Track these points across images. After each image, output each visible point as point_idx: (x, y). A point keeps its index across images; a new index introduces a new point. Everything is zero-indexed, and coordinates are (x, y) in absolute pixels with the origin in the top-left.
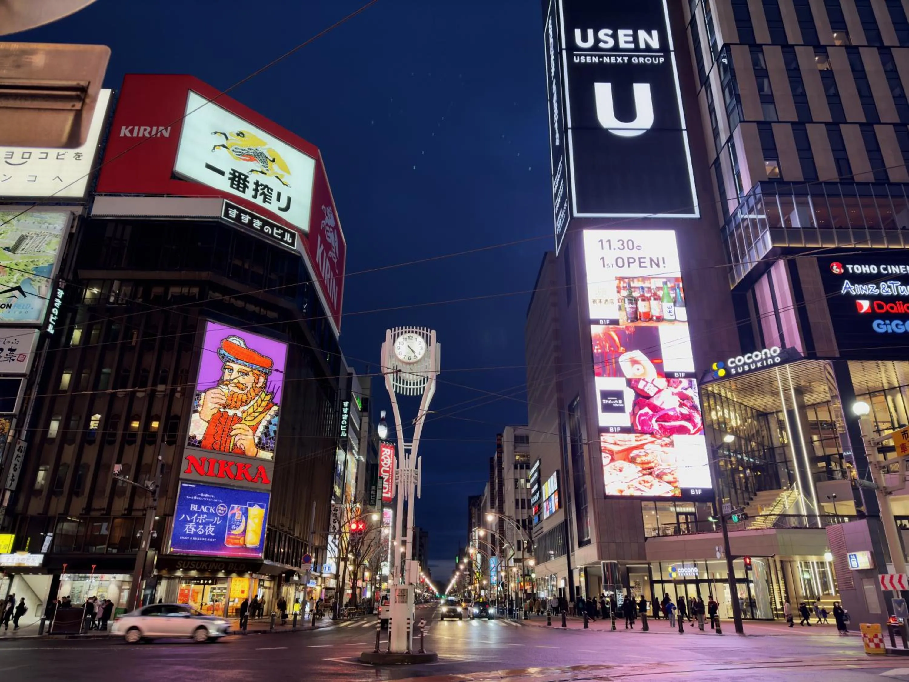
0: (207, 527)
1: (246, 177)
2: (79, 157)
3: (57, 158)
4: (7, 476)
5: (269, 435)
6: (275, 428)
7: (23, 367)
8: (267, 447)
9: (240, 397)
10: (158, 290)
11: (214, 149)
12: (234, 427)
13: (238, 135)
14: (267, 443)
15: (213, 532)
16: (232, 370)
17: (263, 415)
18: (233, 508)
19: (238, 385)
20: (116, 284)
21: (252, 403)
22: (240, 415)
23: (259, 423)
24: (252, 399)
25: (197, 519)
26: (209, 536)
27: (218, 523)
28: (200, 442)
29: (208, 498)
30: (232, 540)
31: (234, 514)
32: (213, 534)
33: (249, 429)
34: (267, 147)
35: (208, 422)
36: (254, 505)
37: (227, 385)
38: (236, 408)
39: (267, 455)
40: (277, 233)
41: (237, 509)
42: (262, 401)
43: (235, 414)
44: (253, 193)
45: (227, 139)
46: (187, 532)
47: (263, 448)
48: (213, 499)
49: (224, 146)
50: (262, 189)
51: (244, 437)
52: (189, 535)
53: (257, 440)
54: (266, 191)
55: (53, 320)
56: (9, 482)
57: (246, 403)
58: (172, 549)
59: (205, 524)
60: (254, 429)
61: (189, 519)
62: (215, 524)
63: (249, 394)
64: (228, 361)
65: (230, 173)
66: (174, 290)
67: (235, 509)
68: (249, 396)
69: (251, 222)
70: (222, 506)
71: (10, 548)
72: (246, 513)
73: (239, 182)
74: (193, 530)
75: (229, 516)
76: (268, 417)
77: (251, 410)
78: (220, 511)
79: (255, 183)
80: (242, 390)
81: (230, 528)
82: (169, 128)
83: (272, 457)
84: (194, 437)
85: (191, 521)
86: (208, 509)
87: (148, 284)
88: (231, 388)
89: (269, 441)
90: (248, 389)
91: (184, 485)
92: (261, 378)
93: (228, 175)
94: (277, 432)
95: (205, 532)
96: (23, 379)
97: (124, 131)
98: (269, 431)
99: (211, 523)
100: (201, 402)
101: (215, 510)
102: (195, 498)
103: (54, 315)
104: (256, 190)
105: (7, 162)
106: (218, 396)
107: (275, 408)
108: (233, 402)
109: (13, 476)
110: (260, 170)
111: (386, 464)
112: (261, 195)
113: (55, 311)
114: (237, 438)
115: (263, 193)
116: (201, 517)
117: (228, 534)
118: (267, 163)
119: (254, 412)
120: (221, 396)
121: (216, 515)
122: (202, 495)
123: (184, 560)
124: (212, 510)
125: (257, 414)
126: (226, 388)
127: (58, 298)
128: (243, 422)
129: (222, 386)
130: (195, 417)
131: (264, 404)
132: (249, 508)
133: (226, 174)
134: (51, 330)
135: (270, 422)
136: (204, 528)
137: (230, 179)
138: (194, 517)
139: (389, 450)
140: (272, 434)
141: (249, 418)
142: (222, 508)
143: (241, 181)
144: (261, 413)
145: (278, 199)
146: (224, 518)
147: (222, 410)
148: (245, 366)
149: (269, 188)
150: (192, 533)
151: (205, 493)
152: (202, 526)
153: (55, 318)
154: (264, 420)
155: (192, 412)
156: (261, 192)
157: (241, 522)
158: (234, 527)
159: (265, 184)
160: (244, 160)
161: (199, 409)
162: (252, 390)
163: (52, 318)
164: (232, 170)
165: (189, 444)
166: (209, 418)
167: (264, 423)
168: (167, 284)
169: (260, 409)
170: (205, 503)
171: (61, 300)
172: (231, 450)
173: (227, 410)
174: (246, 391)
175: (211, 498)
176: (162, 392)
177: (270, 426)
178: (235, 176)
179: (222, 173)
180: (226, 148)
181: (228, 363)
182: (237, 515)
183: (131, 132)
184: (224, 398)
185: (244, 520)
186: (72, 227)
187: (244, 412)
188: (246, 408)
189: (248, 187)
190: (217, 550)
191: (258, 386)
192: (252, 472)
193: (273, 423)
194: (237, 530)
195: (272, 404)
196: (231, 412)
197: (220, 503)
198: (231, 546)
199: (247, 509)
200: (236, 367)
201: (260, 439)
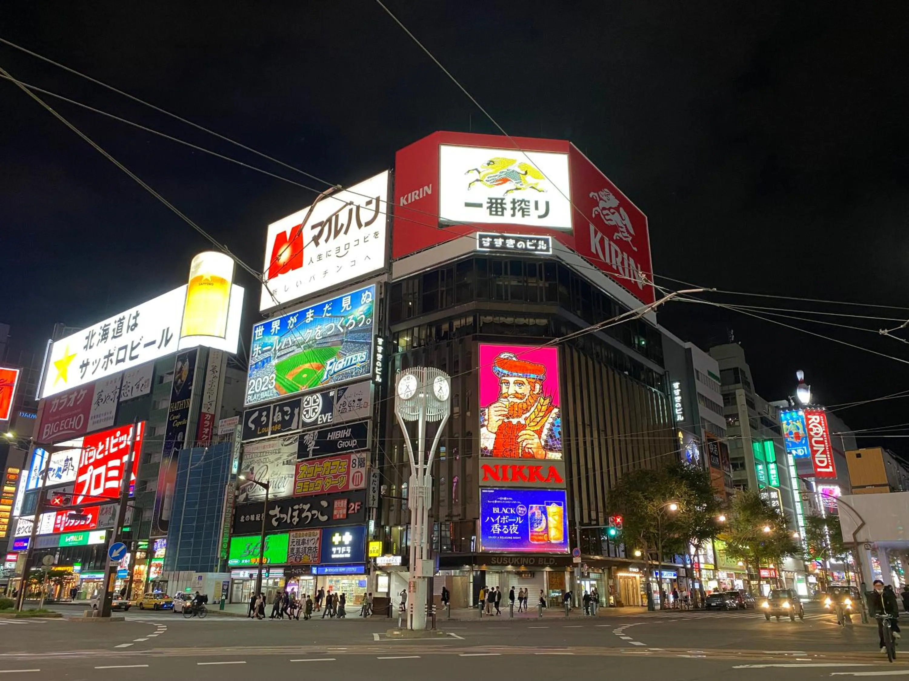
0: (511, 526)
1: (502, 199)
2: (377, 235)
3: (365, 242)
4: (369, 498)
5: (555, 437)
6: (560, 429)
7: (367, 412)
8: (555, 448)
9: (520, 406)
10: (445, 327)
11: (469, 187)
12: (520, 434)
13: (488, 164)
14: (554, 445)
15: (517, 531)
16: (508, 383)
17: (545, 419)
18: (532, 508)
19: (517, 395)
20: (416, 330)
21: (533, 409)
22: (523, 422)
23: (542, 427)
24: (532, 406)
25: (500, 520)
26: (514, 535)
27: (520, 522)
28: (492, 452)
29: (508, 500)
30: (535, 537)
31: (533, 514)
32: (517, 533)
33: (535, 434)
34: (517, 163)
35: (495, 433)
36: (551, 503)
37: (506, 397)
38: (518, 416)
39: (556, 456)
40: (530, 245)
41: (535, 509)
42: (542, 406)
43: (519, 422)
44: (512, 212)
45: (479, 172)
46: (494, 532)
47: (551, 450)
48: (512, 501)
49: (477, 180)
50: (519, 205)
51: (530, 442)
52: (496, 535)
53: (543, 443)
54: (523, 205)
55: (379, 371)
56: (371, 502)
57: (527, 410)
58: (483, 548)
59: (509, 524)
60: (539, 433)
61: (493, 521)
62: (518, 523)
63: (528, 402)
64: (503, 376)
65: (488, 203)
66: (456, 323)
67: (534, 509)
68: (529, 404)
69: (504, 243)
70: (520, 507)
71: (381, 552)
72: (545, 512)
73: (496, 208)
74: (499, 530)
75: (529, 515)
76: (550, 420)
77: (533, 416)
78: (520, 512)
79: (511, 202)
80: (521, 399)
81: (532, 526)
82: (431, 185)
83: (561, 457)
84: (486, 448)
85: (496, 522)
86: (509, 511)
87: (437, 324)
88: (511, 400)
89: (555, 442)
90: (527, 397)
91: (483, 491)
92: (537, 384)
93: (486, 205)
94: (562, 433)
95: (509, 532)
96: (368, 420)
97: (403, 201)
98: (553, 433)
99: (514, 522)
100: (486, 417)
101: (515, 511)
102: (496, 502)
103: (379, 367)
104: (514, 209)
105: (337, 256)
106: (500, 408)
107: (556, 410)
108: (515, 412)
109: (373, 497)
110: (515, 187)
111: (816, 434)
112: (519, 211)
113: (379, 364)
114: (524, 444)
115: (522, 208)
116: (504, 518)
117: (531, 532)
118: (520, 179)
119: (536, 417)
120: (503, 409)
121: (517, 515)
122: (501, 498)
123: (496, 557)
124: (512, 511)
125: (539, 419)
126: (506, 400)
127: (379, 353)
128: (528, 428)
129: (502, 399)
130: (483, 430)
131: (544, 408)
132: (547, 506)
133: (484, 205)
134: (378, 379)
135: (553, 424)
136: (508, 528)
137: (488, 208)
138: (498, 519)
139: (818, 417)
140: (558, 436)
141: (532, 424)
142: (522, 509)
143: (499, 206)
144: (543, 417)
145: (537, 208)
146: (525, 518)
147: (506, 420)
148: (519, 377)
149: (525, 202)
150: (498, 533)
151: (504, 497)
152: (506, 526)
153: (380, 370)
154: (546, 424)
155: (479, 427)
156: (518, 208)
157: (541, 520)
158: (535, 525)
159: (521, 199)
160: (497, 185)
161: (486, 423)
162: (530, 397)
163: (377, 369)
164: (489, 198)
165: (482, 455)
166: (495, 430)
167: (547, 426)
168: (450, 320)
169: (541, 414)
170: (506, 506)
171: (381, 354)
172: (520, 455)
173: (511, 420)
174: (525, 400)
175: (510, 500)
176: (457, 413)
177: (554, 428)
178: (492, 204)
179: (480, 205)
180: (480, 181)
181: (503, 378)
182: (536, 514)
183: (407, 200)
184: (505, 409)
185: (544, 518)
186: (381, 294)
187: (526, 419)
188: (527, 415)
189: (506, 209)
190: (523, 547)
191: (535, 393)
192: (544, 473)
193: (556, 425)
194: (539, 527)
195: (552, 407)
196: (514, 421)
197: (519, 504)
198: (536, 542)
199: (545, 508)
200: (511, 380)
201: (546, 441)
